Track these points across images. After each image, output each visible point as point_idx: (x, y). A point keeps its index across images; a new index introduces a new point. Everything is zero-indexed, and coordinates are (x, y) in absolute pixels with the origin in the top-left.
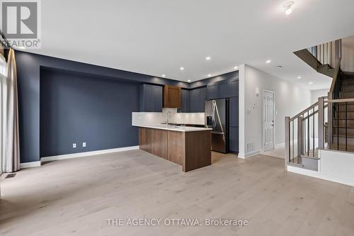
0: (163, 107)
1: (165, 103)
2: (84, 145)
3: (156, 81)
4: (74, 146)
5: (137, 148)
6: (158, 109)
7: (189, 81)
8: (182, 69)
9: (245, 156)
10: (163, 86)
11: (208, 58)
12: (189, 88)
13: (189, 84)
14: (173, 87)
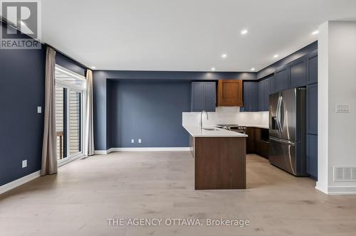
0: (217, 106)
2: (140, 141)
3: (209, 77)
4: (133, 141)
6: (210, 108)
10: (217, 81)
12: (256, 79)
13: (256, 74)
14: (228, 81)
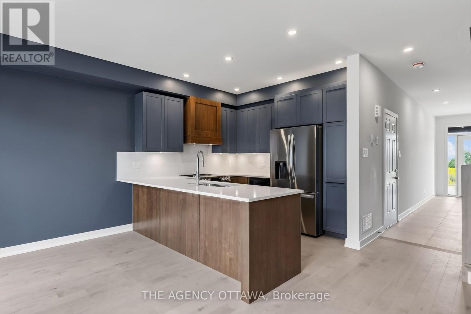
0: (185, 141)
1: (189, 133)
3: (169, 86)
5: (128, 228)
7: (237, 90)
8: (228, 59)
9: (361, 244)
10: (185, 98)
11: (292, 33)
12: (236, 106)
13: (236, 96)
14: (204, 101)
